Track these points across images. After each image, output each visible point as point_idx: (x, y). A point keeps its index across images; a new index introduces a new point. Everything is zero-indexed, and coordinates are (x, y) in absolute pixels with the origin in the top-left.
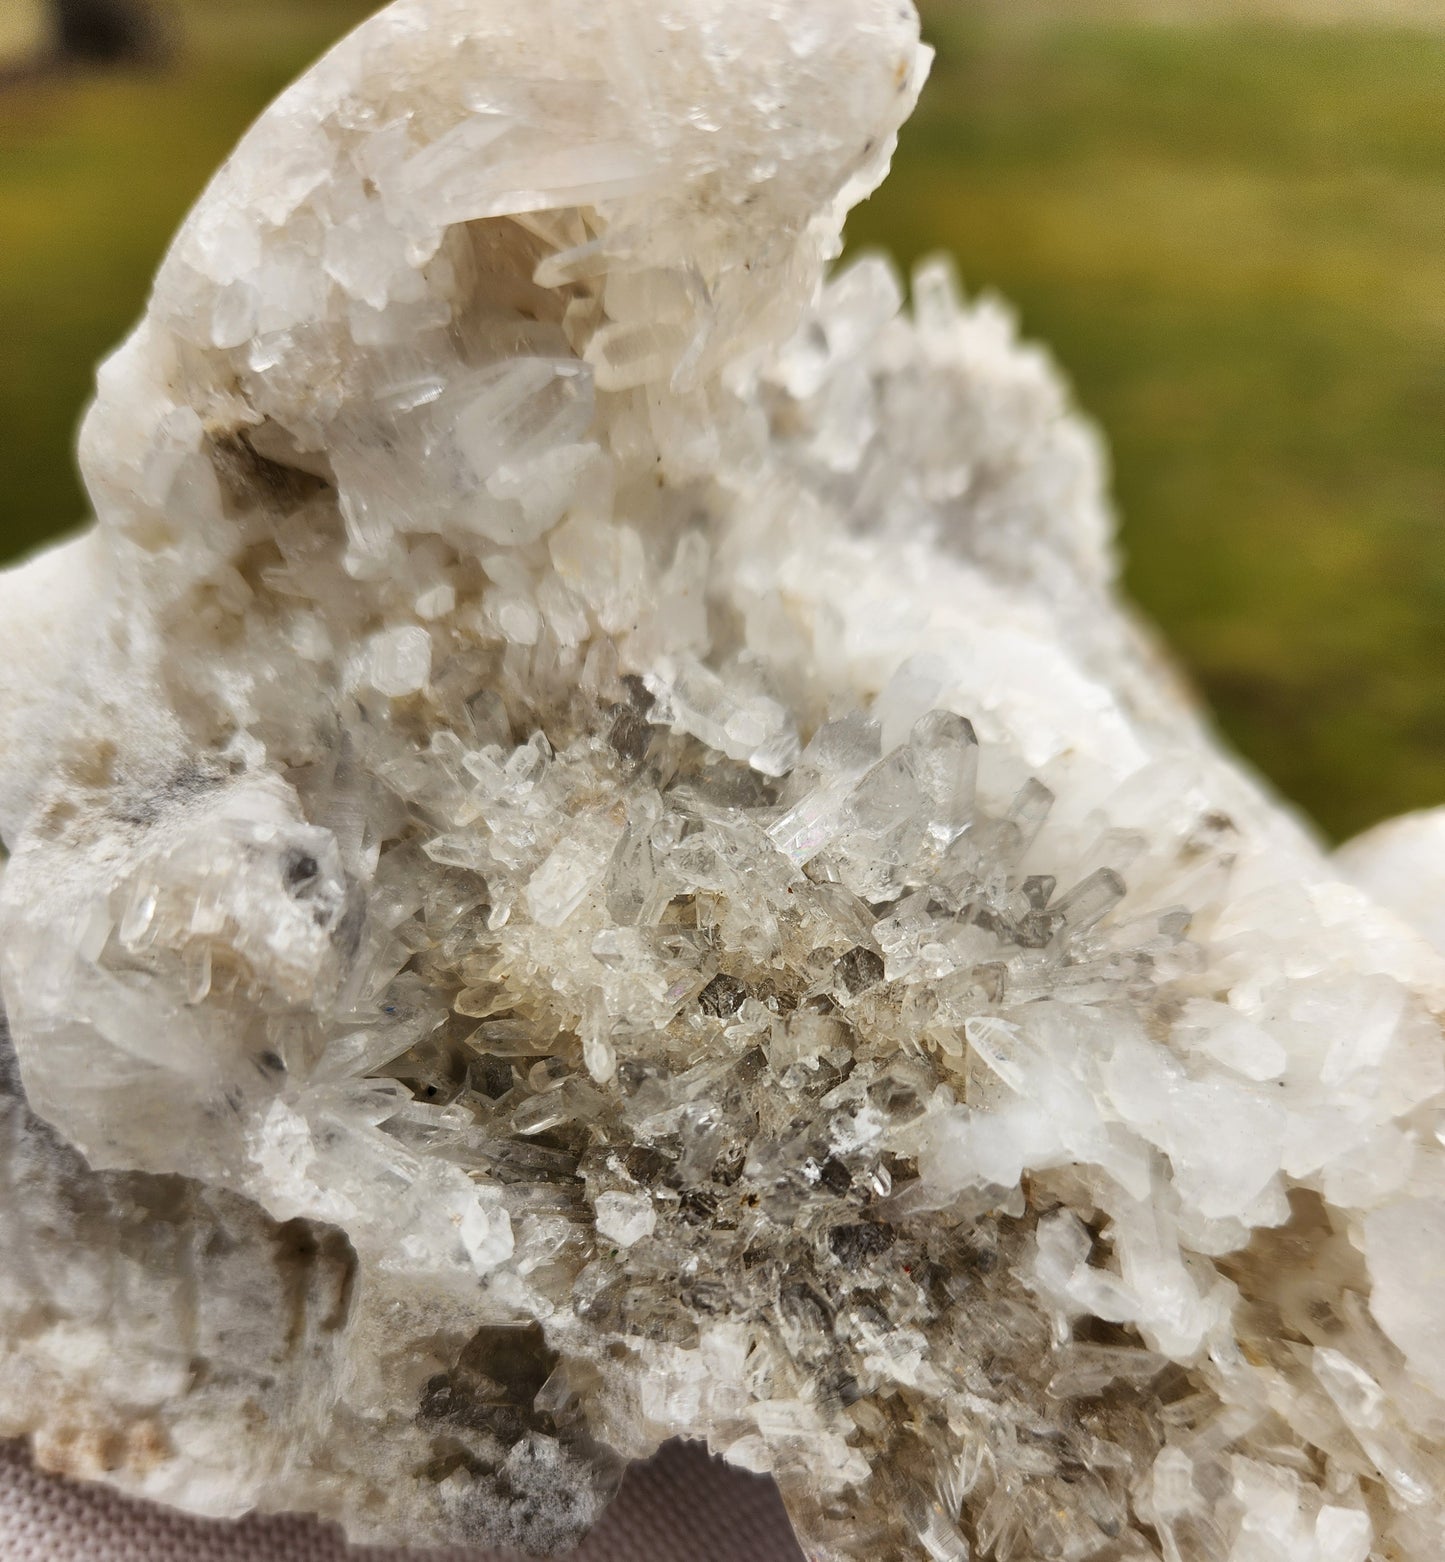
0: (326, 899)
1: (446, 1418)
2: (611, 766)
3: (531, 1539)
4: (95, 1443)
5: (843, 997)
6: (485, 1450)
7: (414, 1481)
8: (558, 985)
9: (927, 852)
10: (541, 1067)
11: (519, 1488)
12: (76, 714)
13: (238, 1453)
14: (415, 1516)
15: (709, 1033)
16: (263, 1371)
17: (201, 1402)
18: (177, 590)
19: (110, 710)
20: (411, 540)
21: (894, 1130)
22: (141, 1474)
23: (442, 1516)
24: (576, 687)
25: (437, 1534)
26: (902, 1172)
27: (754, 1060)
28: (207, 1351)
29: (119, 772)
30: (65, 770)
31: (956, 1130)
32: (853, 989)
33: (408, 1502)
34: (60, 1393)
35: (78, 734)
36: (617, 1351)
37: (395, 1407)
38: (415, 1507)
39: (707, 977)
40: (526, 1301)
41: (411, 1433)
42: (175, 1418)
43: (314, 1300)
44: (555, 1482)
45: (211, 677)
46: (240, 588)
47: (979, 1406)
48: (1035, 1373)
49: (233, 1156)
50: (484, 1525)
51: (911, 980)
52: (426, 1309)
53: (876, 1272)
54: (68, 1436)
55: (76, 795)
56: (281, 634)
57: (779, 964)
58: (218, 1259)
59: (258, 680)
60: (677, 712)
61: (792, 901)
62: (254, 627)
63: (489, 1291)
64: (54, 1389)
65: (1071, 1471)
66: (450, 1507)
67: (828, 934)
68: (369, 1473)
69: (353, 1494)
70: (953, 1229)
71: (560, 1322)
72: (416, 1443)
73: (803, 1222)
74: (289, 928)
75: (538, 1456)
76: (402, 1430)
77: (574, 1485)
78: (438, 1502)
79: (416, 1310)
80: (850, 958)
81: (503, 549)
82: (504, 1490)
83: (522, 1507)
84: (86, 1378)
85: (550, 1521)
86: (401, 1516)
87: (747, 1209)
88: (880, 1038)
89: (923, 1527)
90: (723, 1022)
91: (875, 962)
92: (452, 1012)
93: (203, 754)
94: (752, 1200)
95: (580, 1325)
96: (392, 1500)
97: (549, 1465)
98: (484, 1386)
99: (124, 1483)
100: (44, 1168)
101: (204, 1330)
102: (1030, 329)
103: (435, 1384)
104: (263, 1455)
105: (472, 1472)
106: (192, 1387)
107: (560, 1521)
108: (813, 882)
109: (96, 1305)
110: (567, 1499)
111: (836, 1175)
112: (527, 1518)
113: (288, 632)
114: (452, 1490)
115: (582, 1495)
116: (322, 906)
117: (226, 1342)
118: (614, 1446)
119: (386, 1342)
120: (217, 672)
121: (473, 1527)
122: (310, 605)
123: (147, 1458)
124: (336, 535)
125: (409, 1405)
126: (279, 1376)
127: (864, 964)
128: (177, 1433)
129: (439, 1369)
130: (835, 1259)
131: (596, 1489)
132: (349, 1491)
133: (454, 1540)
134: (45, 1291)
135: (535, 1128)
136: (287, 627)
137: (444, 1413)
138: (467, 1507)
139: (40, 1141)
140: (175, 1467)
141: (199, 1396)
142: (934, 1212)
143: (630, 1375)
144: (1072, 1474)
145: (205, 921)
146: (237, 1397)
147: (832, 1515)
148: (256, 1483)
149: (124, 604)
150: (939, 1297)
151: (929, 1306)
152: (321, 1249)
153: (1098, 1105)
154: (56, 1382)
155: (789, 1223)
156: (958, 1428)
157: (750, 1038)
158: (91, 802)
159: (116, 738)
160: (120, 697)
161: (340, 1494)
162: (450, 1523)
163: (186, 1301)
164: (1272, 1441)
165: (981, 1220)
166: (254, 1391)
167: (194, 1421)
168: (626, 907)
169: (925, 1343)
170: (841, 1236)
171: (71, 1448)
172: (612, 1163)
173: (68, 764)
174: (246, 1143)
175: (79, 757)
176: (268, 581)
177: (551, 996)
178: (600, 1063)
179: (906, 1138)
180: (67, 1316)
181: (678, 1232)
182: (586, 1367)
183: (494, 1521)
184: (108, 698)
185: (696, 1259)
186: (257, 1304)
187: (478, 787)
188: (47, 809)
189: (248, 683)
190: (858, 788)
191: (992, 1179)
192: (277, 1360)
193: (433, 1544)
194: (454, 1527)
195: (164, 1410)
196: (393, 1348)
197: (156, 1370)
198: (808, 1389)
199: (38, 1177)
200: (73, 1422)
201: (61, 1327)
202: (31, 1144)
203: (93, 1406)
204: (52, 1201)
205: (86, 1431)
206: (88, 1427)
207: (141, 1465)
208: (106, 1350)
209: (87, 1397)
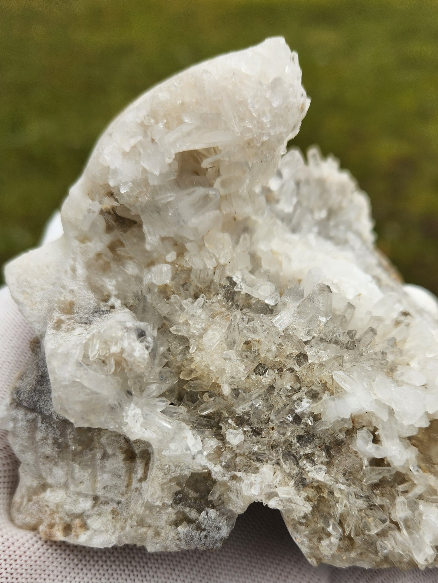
0: (148, 342)
1: (181, 504)
2: (224, 304)
3: (207, 544)
4: (61, 528)
5: (297, 368)
6: (193, 514)
7: (170, 527)
8: (212, 368)
9: (319, 325)
10: (206, 394)
11: (203, 527)
12: (61, 293)
13: (110, 526)
14: (170, 539)
15: (258, 380)
16: (118, 499)
17: (97, 511)
18: (91, 255)
19: (72, 291)
20: (163, 239)
21: (313, 405)
22: (77, 536)
23: (179, 539)
24: (213, 280)
25: (177, 545)
26: (316, 418)
27: (271, 388)
28: (100, 493)
29: (76, 310)
30: (59, 310)
31: (331, 404)
32: (299, 365)
33: (168, 535)
34: (48, 512)
35: (62, 299)
36: (234, 478)
37: (166, 501)
38: (170, 536)
39: (256, 365)
40: (206, 463)
41: (170, 510)
42: (88, 517)
43: (136, 472)
44: (215, 524)
45: (102, 281)
46: (110, 254)
47: (343, 487)
48: (359, 477)
49: (119, 421)
50: (192, 540)
51: (316, 362)
52: (176, 467)
53: (310, 448)
54: (51, 526)
55: (63, 317)
56: (122, 267)
57: (277, 360)
58: (105, 461)
59: (117, 281)
60: (243, 287)
61: (280, 341)
62: (113, 265)
63: (195, 460)
64: (46, 511)
65: (372, 507)
66: (181, 535)
67: (291, 350)
68: (156, 525)
69: (150, 533)
70: (332, 434)
71: (216, 470)
72: (171, 513)
73: (289, 434)
74: (139, 350)
75: (209, 515)
76: (167, 509)
77: (221, 524)
78: (177, 534)
79: (173, 468)
80: (298, 356)
81: (191, 241)
82: (199, 528)
83: (204, 533)
84: (58, 506)
85: (213, 537)
86: (165, 540)
87: (271, 431)
88: (308, 380)
89: (329, 526)
90: (262, 377)
91: (306, 357)
92: (179, 378)
93: (102, 304)
94: (273, 429)
95: (222, 470)
96: (163, 534)
97: (213, 518)
98: (192, 494)
99: (71, 540)
100: (48, 435)
101: (99, 486)
102: (343, 166)
103: (177, 493)
104: (118, 526)
105: (188, 523)
106: (94, 506)
107: (217, 537)
108: (287, 335)
109: (63, 480)
110: (219, 528)
111: (298, 419)
112: (206, 537)
113: (123, 266)
114: (182, 529)
115: (223, 527)
116: (147, 345)
117: (106, 490)
118: (233, 510)
119: (163, 479)
120: (104, 279)
121: (189, 542)
122: (131, 258)
123: (79, 530)
124: (142, 238)
125: (169, 500)
126: (123, 500)
127: (302, 358)
128: (89, 521)
129: (179, 488)
130: (298, 445)
131: (228, 525)
132: (149, 532)
133: (182, 547)
134: (43, 478)
135: (205, 413)
136: (123, 265)
137: (180, 503)
138: (187, 535)
139: (47, 426)
140: (88, 533)
141: (96, 509)
142: (326, 429)
143: (238, 485)
144: (372, 508)
145: (115, 349)
146: (109, 508)
147: (301, 524)
148: (117, 535)
149: (74, 260)
150: (329, 455)
151: (326, 457)
152: (138, 456)
153: (372, 394)
154: (47, 509)
155: (284, 434)
156: (337, 495)
157: (270, 382)
158: (68, 319)
159: (74, 300)
160: (75, 288)
161: (146, 533)
162: (181, 541)
163: (94, 476)
164: (431, 495)
165: (340, 431)
166: (115, 505)
167: (95, 517)
168: (231, 345)
169: (326, 468)
170: (300, 438)
171: (52, 530)
172: (230, 421)
173: (60, 308)
174: (123, 416)
175: (63, 306)
176: (118, 252)
177: (210, 371)
178: (226, 390)
179: (317, 408)
180: (51, 486)
181: (251, 439)
182: (224, 484)
183: (195, 539)
184: (71, 288)
185: (257, 447)
186: (117, 476)
187: (186, 311)
188: (55, 321)
189: (114, 282)
190: (298, 307)
191: (342, 417)
192: (122, 495)
193: (175, 549)
194: (182, 542)
195: (85, 514)
196: (165, 481)
197: (83, 500)
198: (292, 483)
199: (46, 438)
200: (53, 521)
201: (49, 490)
202: (43, 428)
203: (60, 515)
204: (50, 446)
205: (58, 524)
206: (58, 522)
207: (77, 533)
208: (65, 496)
209: (58, 512)
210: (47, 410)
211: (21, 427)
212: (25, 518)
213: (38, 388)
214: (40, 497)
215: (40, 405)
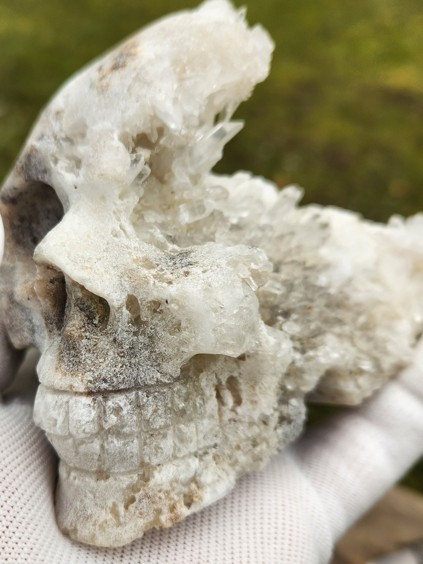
4: (182, 503)
6: (285, 411)
11: (292, 418)
13: (220, 472)
22: (201, 499)
23: (279, 442)
33: (273, 442)
34: (163, 497)
37: (275, 406)
41: (276, 413)
42: (200, 475)
43: (226, 404)
44: (298, 410)
45: (148, 232)
50: (286, 437)
54: (172, 508)
58: (206, 406)
64: (160, 498)
68: (268, 436)
75: (293, 405)
77: (300, 408)
78: (278, 437)
82: (289, 421)
83: (293, 424)
84: (172, 482)
96: (271, 444)
97: (296, 406)
101: (201, 437)
104: (226, 466)
107: (299, 422)
109: (171, 452)
110: (300, 413)
112: (294, 427)
115: (302, 410)
117: (205, 438)
121: (285, 440)
123: (199, 493)
128: (203, 479)
134: (147, 464)
138: (283, 434)
139: (155, 397)
140: (208, 489)
141: (202, 463)
146: (210, 457)
148: (232, 474)
154: (161, 494)
158: (159, 271)
163: (197, 428)
166: (214, 450)
167: (205, 471)
171: (176, 511)
180: (157, 466)
183: (288, 434)
186: (212, 418)
192: (217, 436)
195: (197, 475)
196: (276, 384)
199: (155, 411)
200: (172, 502)
201: (156, 473)
202: (151, 400)
203: (176, 491)
204: (163, 416)
205: (178, 502)
206: (178, 499)
207: (199, 497)
208: (175, 468)
209: (173, 489)
210: (150, 379)
211: (128, 413)
212: (136, 525)
213: (133, 361)
214: (150, 486)
215: (141, 378)
